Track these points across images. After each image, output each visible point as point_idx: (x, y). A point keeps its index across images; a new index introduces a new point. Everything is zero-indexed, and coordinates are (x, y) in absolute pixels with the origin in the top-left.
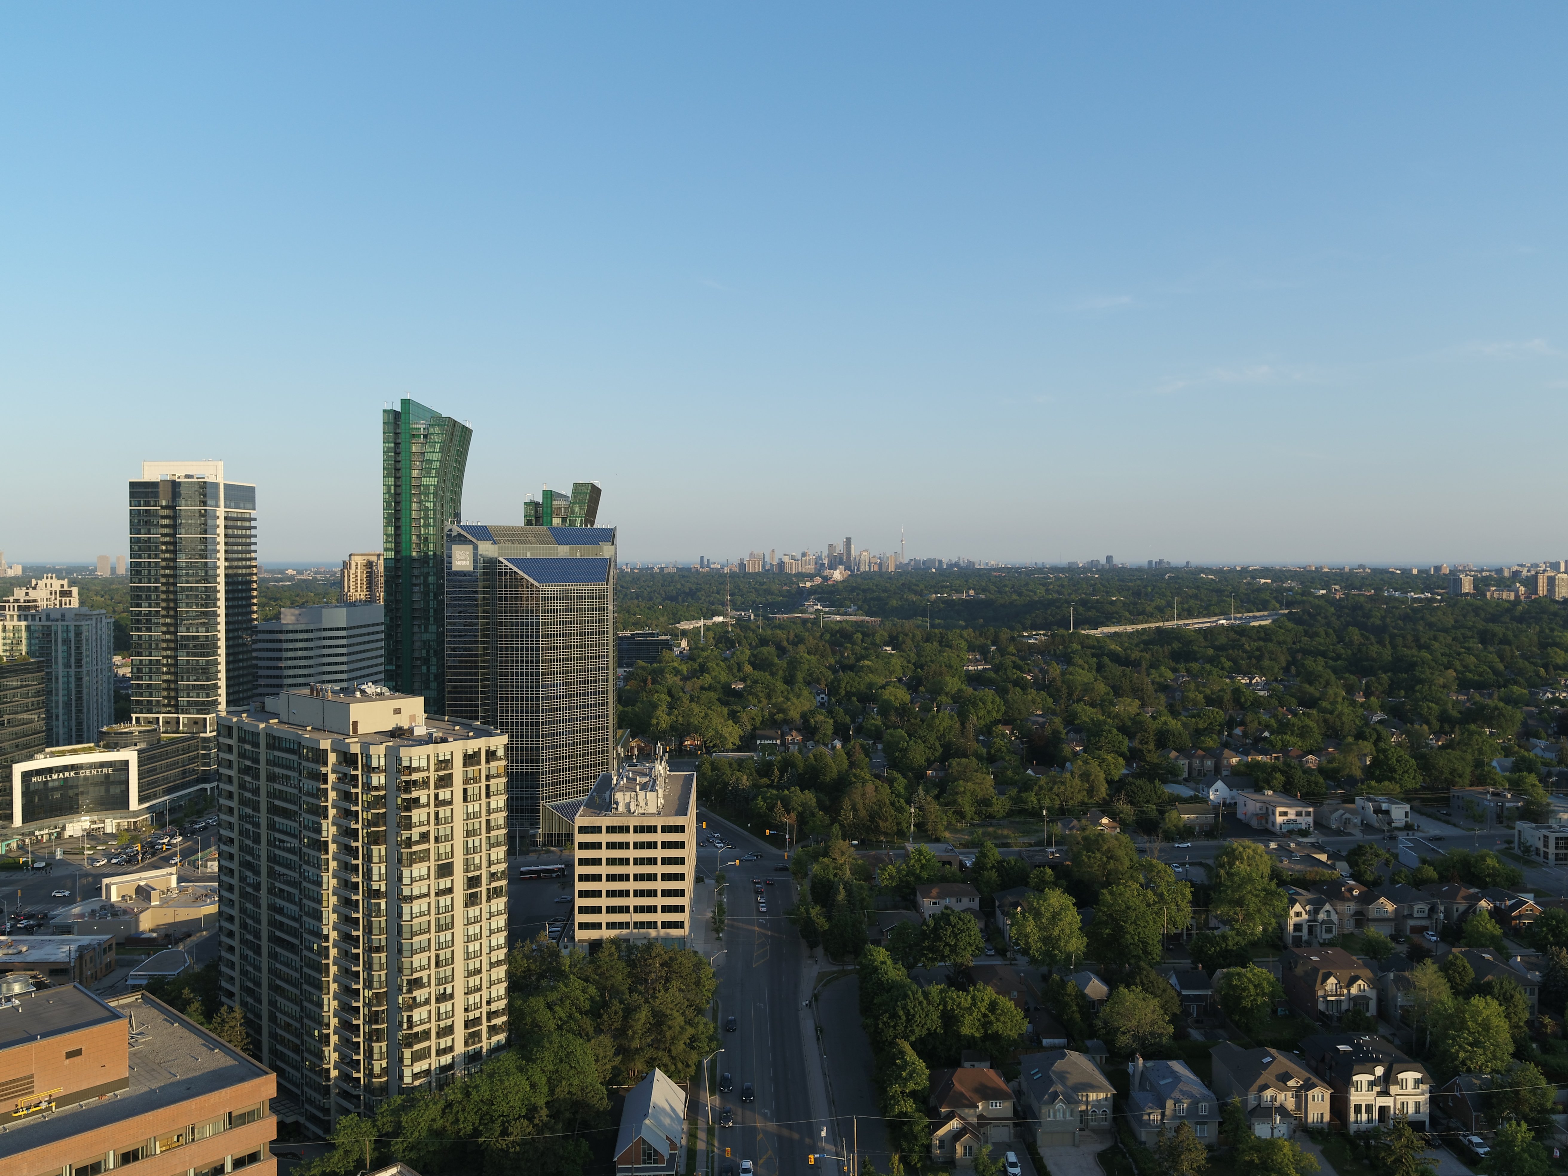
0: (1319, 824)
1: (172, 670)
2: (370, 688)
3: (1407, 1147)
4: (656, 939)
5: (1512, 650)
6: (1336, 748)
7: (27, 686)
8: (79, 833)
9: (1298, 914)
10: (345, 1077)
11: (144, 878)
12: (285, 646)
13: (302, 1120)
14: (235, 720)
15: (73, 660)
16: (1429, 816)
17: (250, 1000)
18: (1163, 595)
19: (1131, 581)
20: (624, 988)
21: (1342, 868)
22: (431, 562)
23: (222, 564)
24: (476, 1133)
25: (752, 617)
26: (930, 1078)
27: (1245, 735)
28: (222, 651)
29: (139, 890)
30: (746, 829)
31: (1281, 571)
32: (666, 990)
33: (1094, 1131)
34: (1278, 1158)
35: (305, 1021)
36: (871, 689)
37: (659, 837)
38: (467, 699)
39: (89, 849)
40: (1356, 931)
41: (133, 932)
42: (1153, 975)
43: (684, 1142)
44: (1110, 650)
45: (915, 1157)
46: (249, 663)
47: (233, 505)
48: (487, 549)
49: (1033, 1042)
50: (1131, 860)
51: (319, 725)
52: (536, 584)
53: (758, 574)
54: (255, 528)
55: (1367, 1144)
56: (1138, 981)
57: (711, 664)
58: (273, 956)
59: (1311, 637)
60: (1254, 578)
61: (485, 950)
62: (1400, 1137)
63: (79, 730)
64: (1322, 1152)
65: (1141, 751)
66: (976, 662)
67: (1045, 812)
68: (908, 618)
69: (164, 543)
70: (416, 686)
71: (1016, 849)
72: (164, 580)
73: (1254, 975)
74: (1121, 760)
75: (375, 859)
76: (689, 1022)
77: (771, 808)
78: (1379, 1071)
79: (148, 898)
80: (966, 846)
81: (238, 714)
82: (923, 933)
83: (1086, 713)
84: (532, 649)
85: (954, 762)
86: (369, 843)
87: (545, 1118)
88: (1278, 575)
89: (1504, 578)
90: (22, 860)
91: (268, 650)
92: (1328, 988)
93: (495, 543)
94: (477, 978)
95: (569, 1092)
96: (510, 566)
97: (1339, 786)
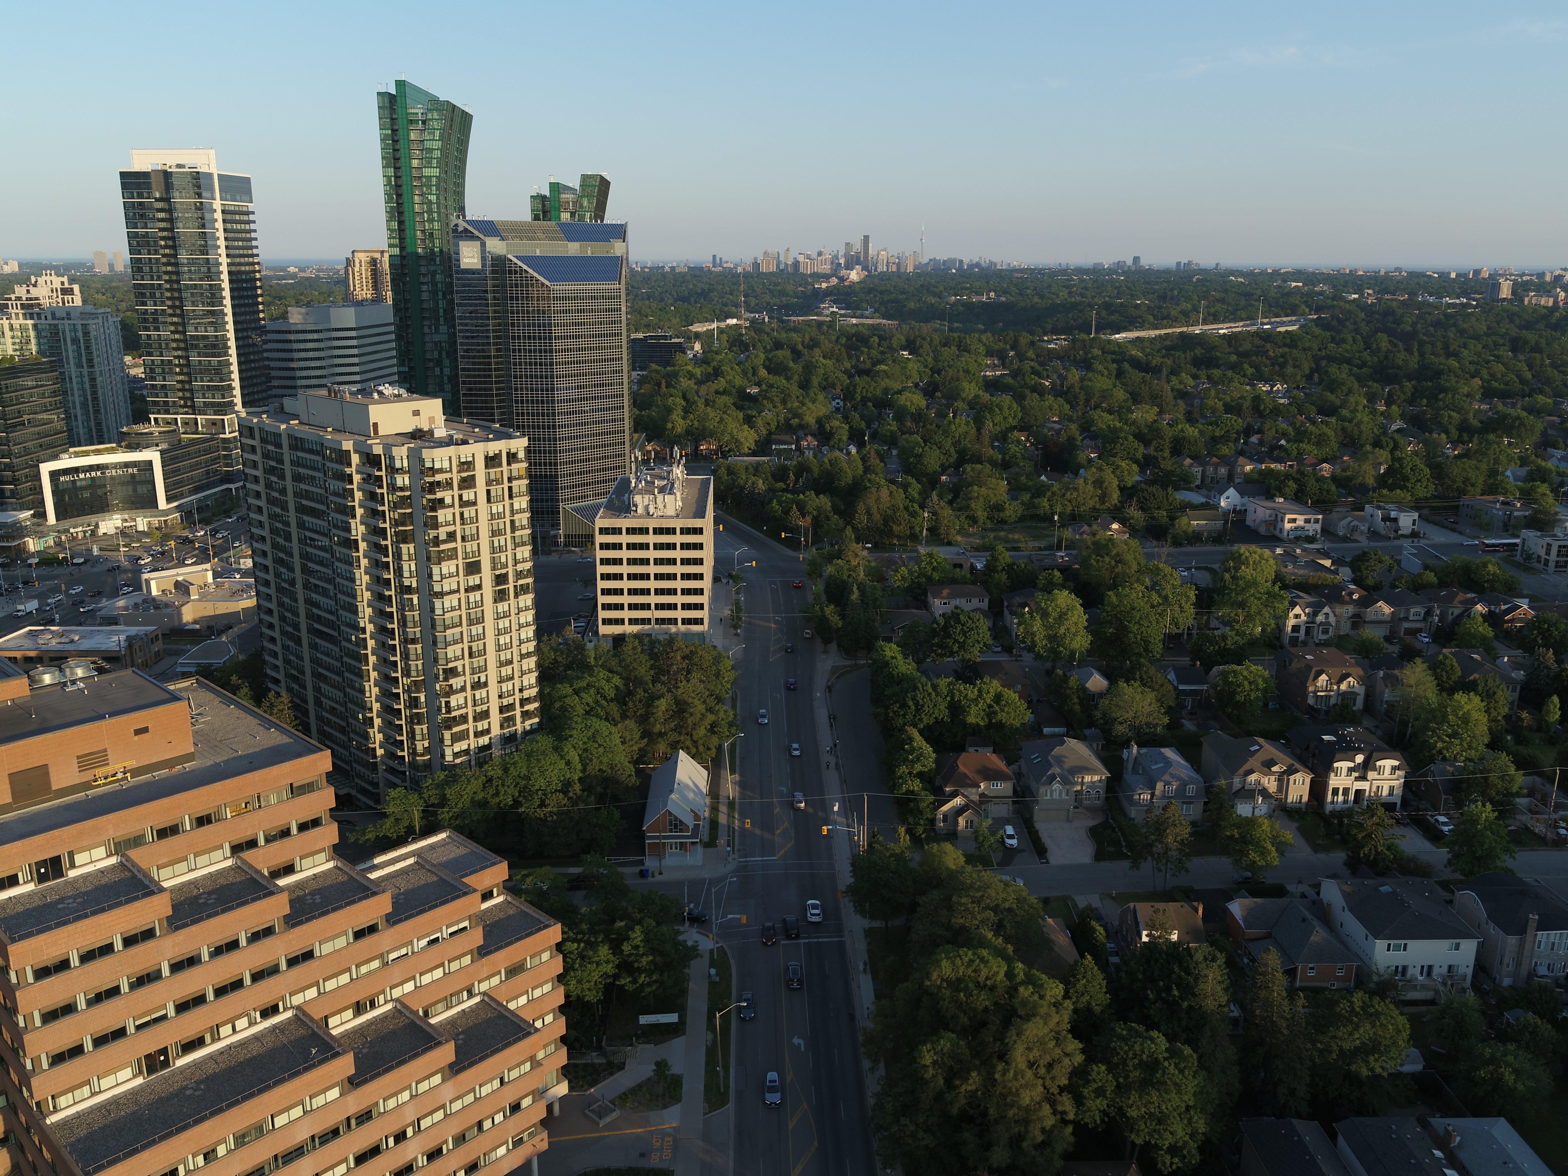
0: (1327, 531)
1: (185, 370)
2: (388, 390)
3: (1378, 824)
4: (677, 634)
5: (1542, 359)
6: (1351, 457)
7: (42, 386)
8: (112, 531)
9: (1297, 616)
10: (391, 755)
11: (181, 574)
12: (296, 346)
13: (353, 792)
14: (255, 420)
15: (84, 360)
16: (1436, 524)
17: (296, 687)
18: (1189, 299)
19: (1157, 283)
20: (648, 678)
21: (1345, 573)
22: (438, 259)
23: (224, 260)
24: (517, 803)
25: (767, 320)
26: (936, 761)
27: (1261, 443)
28: (233, 351)
29: (177, 584)
30: (762, 531)
31: (1313, 273)
32: (688, 681)
33: (1087, 808)
34: (1257, 833)
35: (349, 705)
36: (887, 394)
37: (678, 539)
38: (482, 402)
39: (124, 546)
40: (1352, 633)
41: (176, 624)
42: (1152, 670)
43: (707, 814)
44: (1131, 356)
45: (920, 830)
46: (261, 364)
47: (229, 197)
48: (495, 246)
49: (1034, 730)
50: (1139, 564)
51: (339, 426)
52: (547, 283)
53: (772, 274)
54: (254, 222)
55: (1341, 823)
56: (1137, 676)
57: (726, 368)
58: (313, 646)
59: (1337, 344)
60: (1285, 281)
61: (515, 643)
62: (1372, 816)
63: (99, 431)
64: (1298, 828)
65: (1156, 458)
66: (994, 367)
67: (1056, 518)
68: (926, 321)
69: (163, 238)
70: (431, 388)
71: (1026, 553)
72: (167, 278)
73: (1251, 672)
74: (1135, 467)
75: (405, 557)
76: (710, 710)
77: (787, 512)
78: (1360, 758)
79: (187, 592)
80: (977, 549)
81: (258, 414)
82: (934, 631)
83: (1104, 420)
84: (545, 351)
85: (968, 467)
86: (398, 542)
87: (578, 792)
88: (1309, 277)
89: (1545, 282)
90: (61, 556)
91: (278, 350)
92: (1319, 684)
93: (503, 239)
94: (509, 668)
95: (600, 770)
96: (520, 263)
97: (1350, 494)
